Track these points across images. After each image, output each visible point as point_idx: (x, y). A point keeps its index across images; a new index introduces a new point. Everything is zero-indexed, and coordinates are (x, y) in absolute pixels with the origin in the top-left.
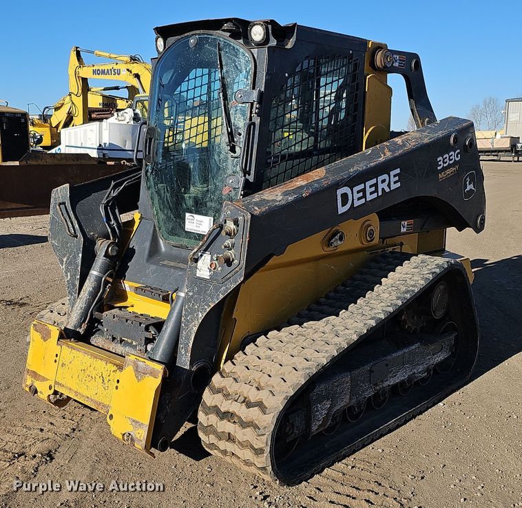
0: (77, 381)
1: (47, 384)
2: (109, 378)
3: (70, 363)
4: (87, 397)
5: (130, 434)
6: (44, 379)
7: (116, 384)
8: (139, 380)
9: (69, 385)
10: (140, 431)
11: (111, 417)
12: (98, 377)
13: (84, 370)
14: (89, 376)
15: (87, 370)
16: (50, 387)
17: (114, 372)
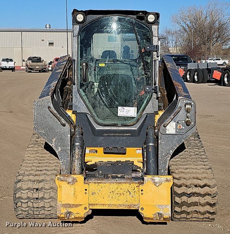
0: (109, 198)
1: (82, 207)
2: (135, 191)
3: (100, 191)
4: (120, 205)
5: (160, 213)
6: (78, 205)
7: (141, 192)
8: (157, 186)
9: (101, 203)
10: (165, 209)
11: (142, 209)
12: (125, 193)
13: (113, 192)
14: (118, 194)
15: (115, 191)
16: (85, 208)
17: (137, 187)
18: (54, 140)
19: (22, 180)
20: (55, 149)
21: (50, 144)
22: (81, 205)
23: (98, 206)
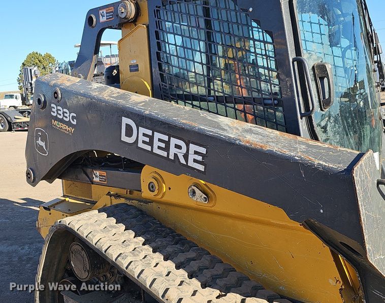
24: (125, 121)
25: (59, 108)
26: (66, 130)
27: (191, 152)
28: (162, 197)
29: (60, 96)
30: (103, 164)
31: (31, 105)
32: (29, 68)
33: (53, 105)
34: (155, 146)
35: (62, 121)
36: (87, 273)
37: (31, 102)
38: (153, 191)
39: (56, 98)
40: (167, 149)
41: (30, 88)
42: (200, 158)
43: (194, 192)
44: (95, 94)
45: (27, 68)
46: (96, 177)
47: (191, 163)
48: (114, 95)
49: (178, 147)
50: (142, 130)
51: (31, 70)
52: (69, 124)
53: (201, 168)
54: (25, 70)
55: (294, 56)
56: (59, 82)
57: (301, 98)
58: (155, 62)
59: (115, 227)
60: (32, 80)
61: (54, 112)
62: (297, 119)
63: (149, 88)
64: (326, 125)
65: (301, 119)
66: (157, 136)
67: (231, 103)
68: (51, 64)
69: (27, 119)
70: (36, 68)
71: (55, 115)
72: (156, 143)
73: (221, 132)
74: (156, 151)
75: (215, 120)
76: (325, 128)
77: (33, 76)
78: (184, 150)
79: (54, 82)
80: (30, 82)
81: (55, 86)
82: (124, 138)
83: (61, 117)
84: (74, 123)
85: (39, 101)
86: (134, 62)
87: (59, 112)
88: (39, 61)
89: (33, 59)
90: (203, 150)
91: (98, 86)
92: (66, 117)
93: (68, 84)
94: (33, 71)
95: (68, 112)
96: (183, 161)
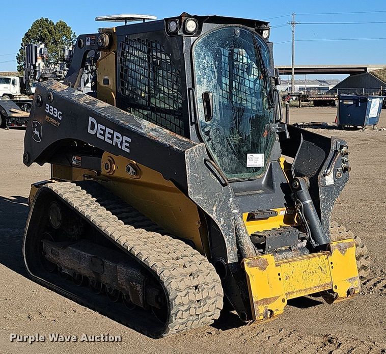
0: (303, 281)
1: (280, 299)
2: (325, 265)
3: (293, 272)
4: (315, 287)
5: (352, 289)
6: (275, 298)
7: (331, 265)
8: (344, 254)
9: (297, 289)
10: (356, 282)
11: (336, 287)
12: (317, 269)
13: (305, 271)
14: (310, 272)
15: (307, 269)
16: (283, 301)
17: (326, 259)
18: (214, 209)
19: (171, 277)
20: (216, 221)
21: (210, 215)
22: (278, 297)
23: (294, 294)
24: (91, 119)
25: (51, 107)
26: (54, 123)
27: (124, 141)
28: (112, 174)
29: (52, 98)
30: (80, 151)
31: (33, 94)
32: (34, 45)
33: (47, 105)
34: (106, 138)
35: (52, 116)
36: (59, 222)
37: (33, 90)
38: (107, 169)
39: (49, 99)
40: (112, 139)
41: (33, 71)
42: (128, 145)
43: (129, 169)
44: (74, 99)
45: (32, 45)
46: (75, 161)
47: (124, 148)
48: (87, 101)
49: (118, 138)
50: (100, 126)
51: (36, 48)
52: (57, 119)
53: (128, 150)
54: (30, 47)
55: (190, 87)
56: (53, 88)
57: (193, 113)
58: (119, 80)
59: (80, 191)
60: (36, 61)
61: (47, 110)
62: (189, 126)
63: (114, 97)
64: (209, 131)
65: (192, 125)
66: (108, 130)
67: (159, 112)
68: (65, 37)
69: (28, 114)
70: (42, 46)
71: (48, 112)
72: (107, 135)
73: (139, 129)
74: (107, 140)
75: (140, 122)
76: (207, 133)
77: (38, 55)
78: (121, 140)
79: (49, 88)
80: (34, 64)
81: (50, 90)
82: (90, 131)
83: (52, 114)
84: (60, 119)
85: (38, 100)
86: (106, 77)
87: (51, 110)
88: (49, 32)
89: (40, 28)
90: (129, 140)
91: (79, 93)
92: (55, 114)
93: (59, 90)
94: (38, 49)
95: (56, 110)
96: (120, 147)
